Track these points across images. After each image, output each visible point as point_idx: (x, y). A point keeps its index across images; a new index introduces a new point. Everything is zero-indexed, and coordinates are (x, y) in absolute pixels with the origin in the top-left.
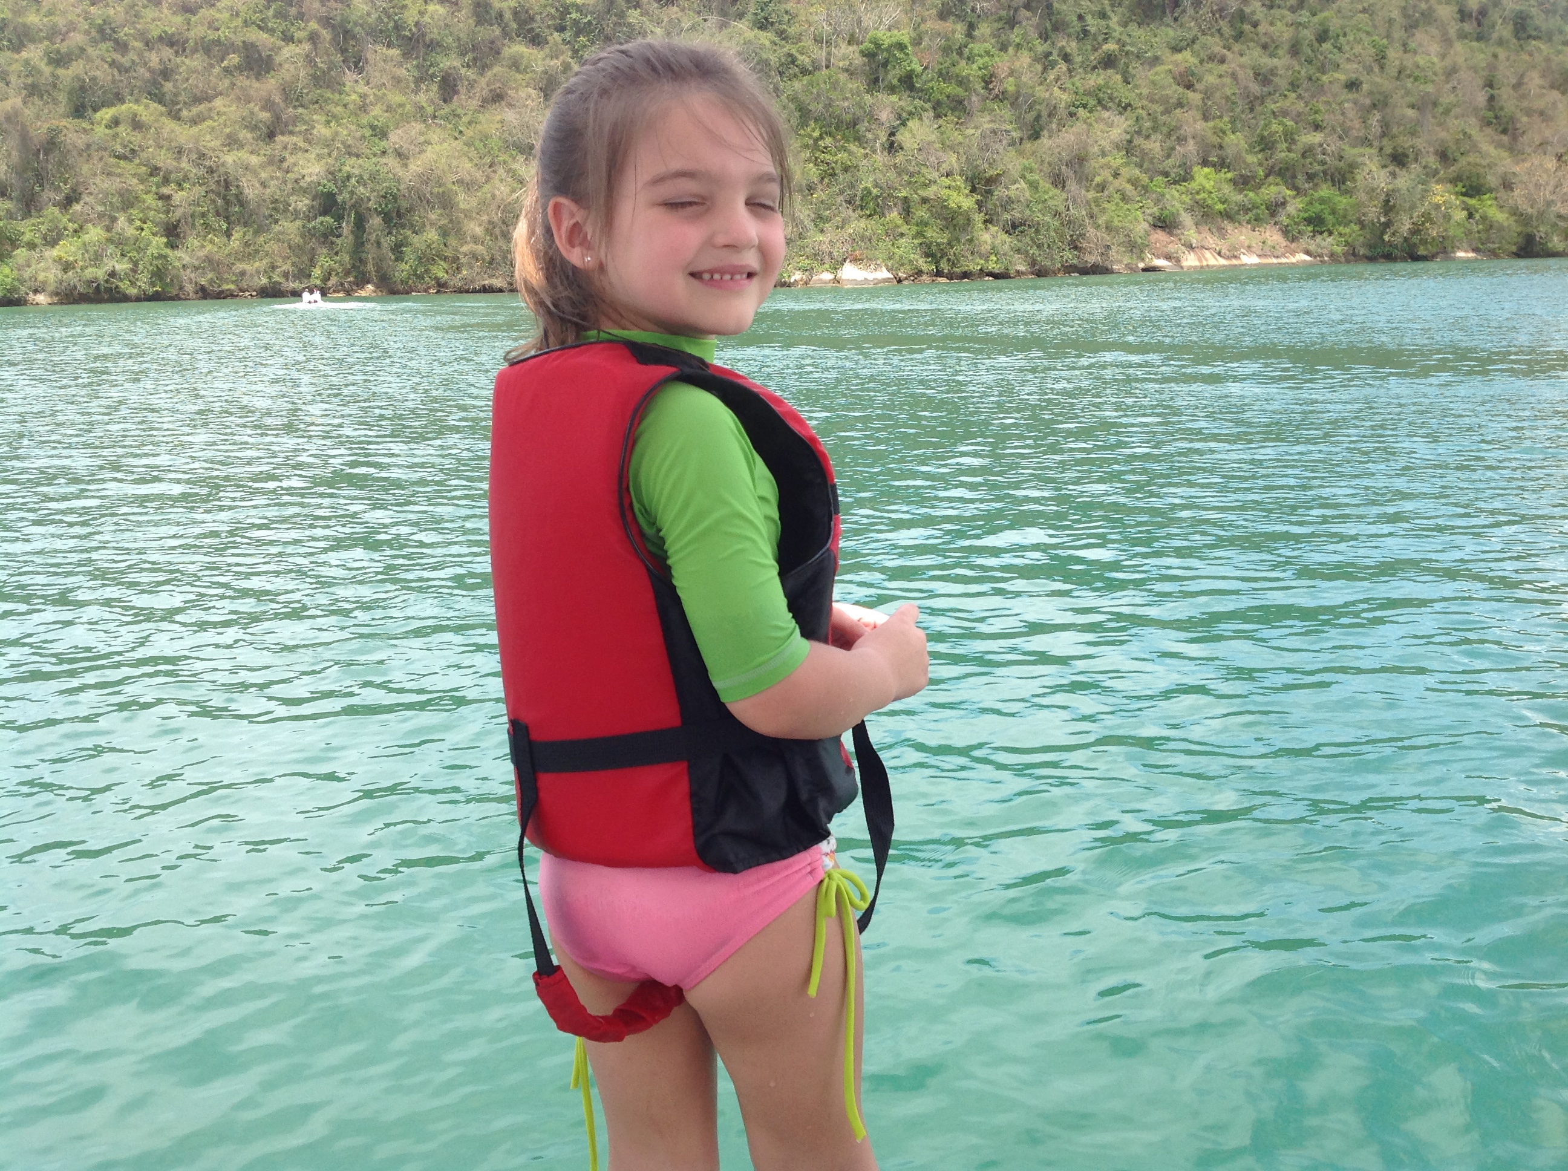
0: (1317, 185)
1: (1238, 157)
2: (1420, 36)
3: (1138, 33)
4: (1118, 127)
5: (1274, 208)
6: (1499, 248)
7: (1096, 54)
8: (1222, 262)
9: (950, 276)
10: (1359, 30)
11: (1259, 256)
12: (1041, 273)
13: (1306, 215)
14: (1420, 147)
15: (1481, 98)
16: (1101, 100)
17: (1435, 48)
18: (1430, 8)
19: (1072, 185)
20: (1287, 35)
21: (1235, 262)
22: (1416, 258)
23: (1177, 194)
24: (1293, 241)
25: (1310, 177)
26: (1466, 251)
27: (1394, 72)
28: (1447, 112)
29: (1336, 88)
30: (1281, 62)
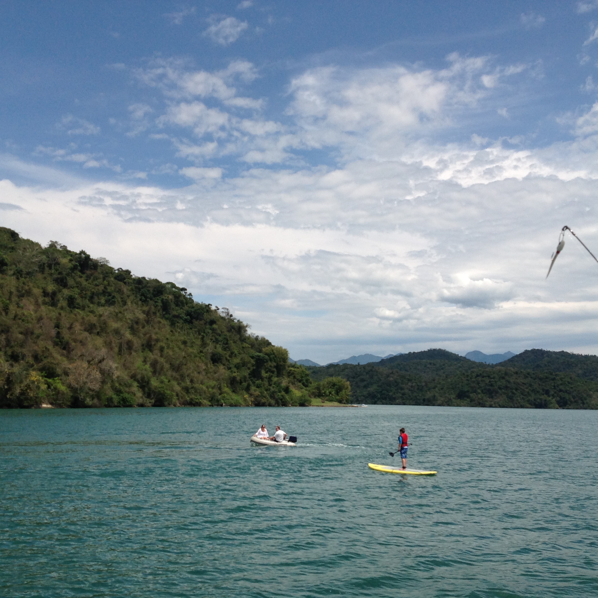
2: (25, 301)
6: (63, 403)
14: (25, 353)
15: (53, 332)
17: (32, 307)
18: (30, 289)
22: (22, 407)
26: (47, 404)
27: (12, 316)
28: (38, 337)
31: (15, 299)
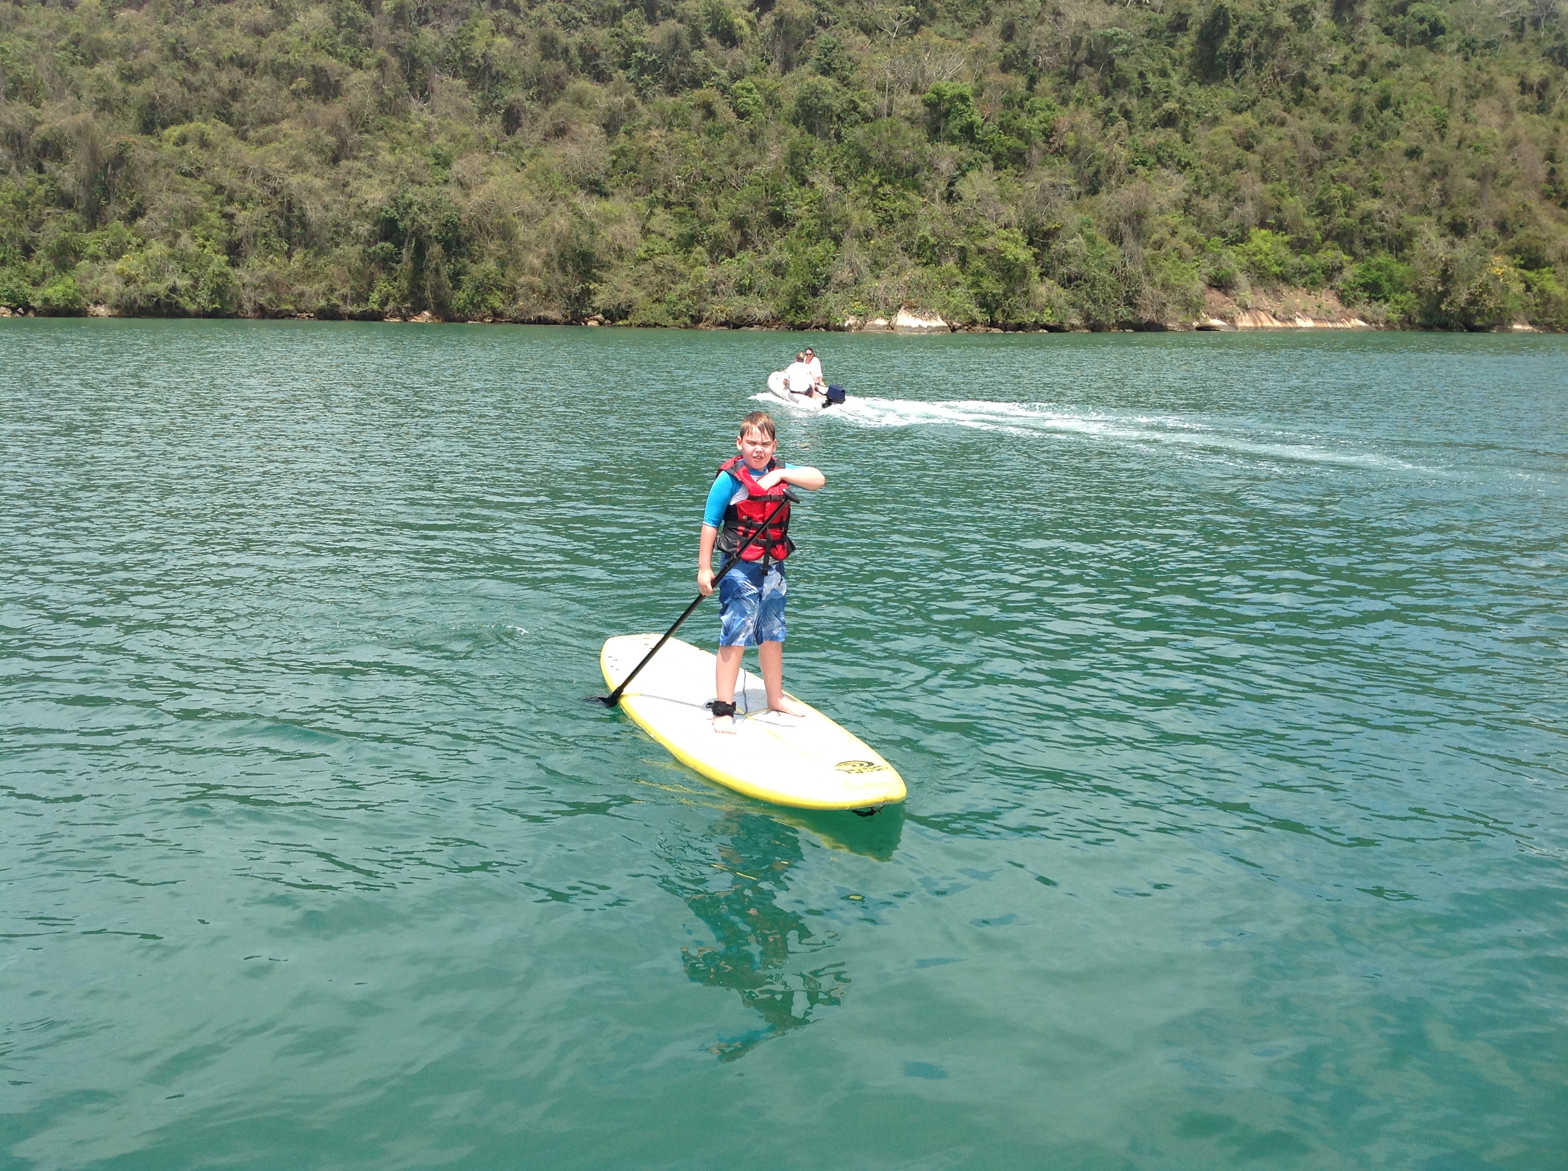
0: (1373, 251)
1: (1296, 220)
2: (1481, 107)
3: (1198, 92)
4: (1178, 185)
5: (1331, 272)
6: (1556, 322)
7: (1157, 112)
8: (1277, 324)
9: (1005, 328)
10: (1420, 98)
11: (1314, 320)
12: (1096, 327)
13: (1362, 281)
14: (1479, 218)
15: (1542, 171)
16: (1161, 158)
17: (1496, 119)
18: (1492, 79)
19: (1130, 242)
20: (1349, 100)
21: (1290, 325)
22: (1473, 329)
23: (1233, 255)
24: (1348, 306)
25: (1368, 243)
26: (1523, 324)
27: (1454, 142)
28: (1507, 184)
29: (1397, 156)
30: (1341, 127)
31: (1460, 104)
